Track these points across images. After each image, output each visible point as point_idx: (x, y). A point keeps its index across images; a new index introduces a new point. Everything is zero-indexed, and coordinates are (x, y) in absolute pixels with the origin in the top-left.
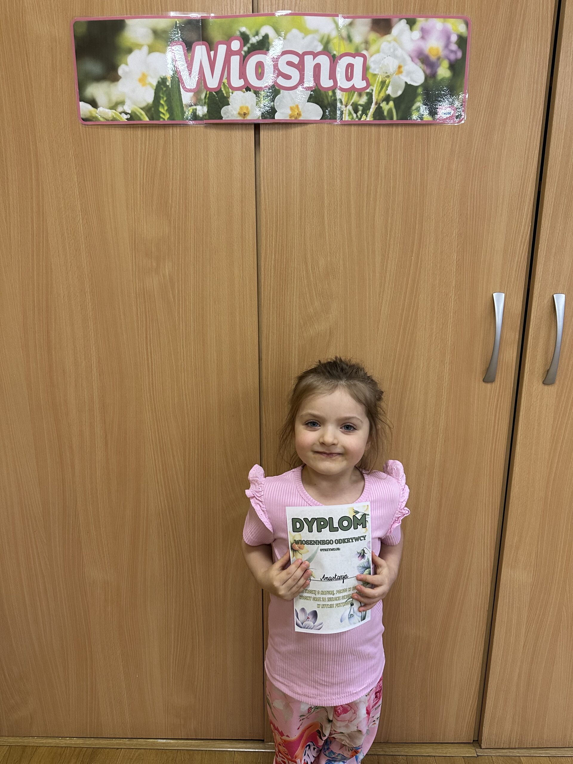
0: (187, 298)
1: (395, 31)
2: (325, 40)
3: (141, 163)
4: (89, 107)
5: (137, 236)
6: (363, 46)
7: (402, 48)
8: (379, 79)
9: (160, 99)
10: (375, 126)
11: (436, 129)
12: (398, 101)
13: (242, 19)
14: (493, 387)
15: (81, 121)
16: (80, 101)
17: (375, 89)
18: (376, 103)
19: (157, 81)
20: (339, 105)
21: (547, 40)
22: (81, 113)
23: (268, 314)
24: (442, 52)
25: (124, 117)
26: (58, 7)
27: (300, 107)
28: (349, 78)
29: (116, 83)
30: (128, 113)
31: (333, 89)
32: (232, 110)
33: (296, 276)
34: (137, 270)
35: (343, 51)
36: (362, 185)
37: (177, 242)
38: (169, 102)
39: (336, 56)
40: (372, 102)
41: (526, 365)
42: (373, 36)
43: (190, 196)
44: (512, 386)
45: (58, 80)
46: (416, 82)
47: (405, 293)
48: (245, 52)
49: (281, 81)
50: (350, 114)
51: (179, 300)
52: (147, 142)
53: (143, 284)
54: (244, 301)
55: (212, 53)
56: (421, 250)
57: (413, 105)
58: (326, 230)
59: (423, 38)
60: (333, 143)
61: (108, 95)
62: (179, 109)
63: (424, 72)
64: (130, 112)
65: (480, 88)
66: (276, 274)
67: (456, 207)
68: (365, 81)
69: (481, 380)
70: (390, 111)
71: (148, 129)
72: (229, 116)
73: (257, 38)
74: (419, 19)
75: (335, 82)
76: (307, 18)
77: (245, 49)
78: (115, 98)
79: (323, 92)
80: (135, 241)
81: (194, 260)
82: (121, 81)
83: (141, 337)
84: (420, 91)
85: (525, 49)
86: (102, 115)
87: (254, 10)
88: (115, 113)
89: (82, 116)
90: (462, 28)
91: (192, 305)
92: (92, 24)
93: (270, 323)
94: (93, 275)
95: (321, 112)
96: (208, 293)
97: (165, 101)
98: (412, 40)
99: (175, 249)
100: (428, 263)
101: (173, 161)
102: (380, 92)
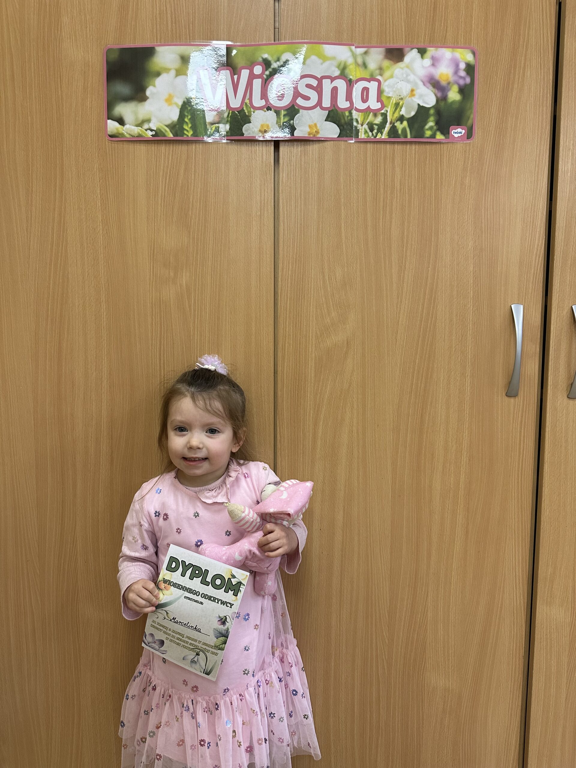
0: (203, 308)
1: (407, 59)
2: (342, 66)
3: (163, 175)
4: (116, 124)
5: (156, 246)
6: (378, 72)
7: (414, 74)
8: (393, 101)
9: (185, 118)
10: (390, 144)
11: (448, 147)
12: (412, 121)
13: (265, 47)
14: (516, 402)
15: (108, 138)
16: (108, 119)
17: (389, 110)
18: (391, 123)
19: (183, 101)
20: (355, 124)
21: (549, 68)
22: (108, 129)
23: (284, 324)
24: (451, 78)
25: (150, 133)
26: (93, 36)
27: (318, 125)
28: (365, 100)
29: (143, 103)
30: (154, 130)
31: (350, 109)
32: (253, 128)
33: (313, 286)
34: (154, 280)
35: (359, 76)
36: (378, 198)
37: (195, 253)
38: (193, 120)
39: (353, 81)
40: (387, 122)
41: (549, 378)
42: (386, 63)
43: (210, 208)
44: (536, 401)
45: (89, 100)
46: (428, 104)
47: (423, 305)
48: (267, 76)
49: (300, 101)
50: (366, 132)
51: (195, 311)
52: (170, 157)
53: (160, 295)
54: (260, 311)
55: (236, 77)
56: (437, 261)
57: (426, 125)
58: (343, 241)
59: (433, 65)
60: (350, 159)
61: (135, 113)
62: (203, 127)
63: (436, 95)
64: (155, 129)
65: (489, 110)
66: (293, 284)
67: (470, 220)
68: (379, 103)
69: (504, 394)
70: (404, 130)
71: (171, 145)
72: (250, 133)
73: (278, 63)
74: (429, 49)
75: (352, 103)
76: (324, 46)
77: (267, 73)
78: (141, 117)
79: (340, 112)
80: (154, 251)
81: (212, 270)
82: (148, 101)
83: (154, 347)
84: (432, 111)
85: (529, 75)
86: (129, 132)
87: (275, 39)
88: (141, 130)
89: (109, 133)
90: (469, 58)
91: (207, 315)
92: (123, 51)
93: (286, 333)
94: (110, 285)
95: (339, 131)
96: (225, 303)
97: (190, 119)
98: (423, 67)
99: (193, 259)
100: (445, 274)
101: (195, 174)
102: (394, 113)
